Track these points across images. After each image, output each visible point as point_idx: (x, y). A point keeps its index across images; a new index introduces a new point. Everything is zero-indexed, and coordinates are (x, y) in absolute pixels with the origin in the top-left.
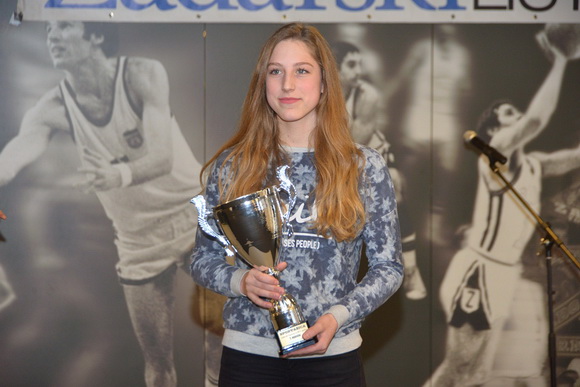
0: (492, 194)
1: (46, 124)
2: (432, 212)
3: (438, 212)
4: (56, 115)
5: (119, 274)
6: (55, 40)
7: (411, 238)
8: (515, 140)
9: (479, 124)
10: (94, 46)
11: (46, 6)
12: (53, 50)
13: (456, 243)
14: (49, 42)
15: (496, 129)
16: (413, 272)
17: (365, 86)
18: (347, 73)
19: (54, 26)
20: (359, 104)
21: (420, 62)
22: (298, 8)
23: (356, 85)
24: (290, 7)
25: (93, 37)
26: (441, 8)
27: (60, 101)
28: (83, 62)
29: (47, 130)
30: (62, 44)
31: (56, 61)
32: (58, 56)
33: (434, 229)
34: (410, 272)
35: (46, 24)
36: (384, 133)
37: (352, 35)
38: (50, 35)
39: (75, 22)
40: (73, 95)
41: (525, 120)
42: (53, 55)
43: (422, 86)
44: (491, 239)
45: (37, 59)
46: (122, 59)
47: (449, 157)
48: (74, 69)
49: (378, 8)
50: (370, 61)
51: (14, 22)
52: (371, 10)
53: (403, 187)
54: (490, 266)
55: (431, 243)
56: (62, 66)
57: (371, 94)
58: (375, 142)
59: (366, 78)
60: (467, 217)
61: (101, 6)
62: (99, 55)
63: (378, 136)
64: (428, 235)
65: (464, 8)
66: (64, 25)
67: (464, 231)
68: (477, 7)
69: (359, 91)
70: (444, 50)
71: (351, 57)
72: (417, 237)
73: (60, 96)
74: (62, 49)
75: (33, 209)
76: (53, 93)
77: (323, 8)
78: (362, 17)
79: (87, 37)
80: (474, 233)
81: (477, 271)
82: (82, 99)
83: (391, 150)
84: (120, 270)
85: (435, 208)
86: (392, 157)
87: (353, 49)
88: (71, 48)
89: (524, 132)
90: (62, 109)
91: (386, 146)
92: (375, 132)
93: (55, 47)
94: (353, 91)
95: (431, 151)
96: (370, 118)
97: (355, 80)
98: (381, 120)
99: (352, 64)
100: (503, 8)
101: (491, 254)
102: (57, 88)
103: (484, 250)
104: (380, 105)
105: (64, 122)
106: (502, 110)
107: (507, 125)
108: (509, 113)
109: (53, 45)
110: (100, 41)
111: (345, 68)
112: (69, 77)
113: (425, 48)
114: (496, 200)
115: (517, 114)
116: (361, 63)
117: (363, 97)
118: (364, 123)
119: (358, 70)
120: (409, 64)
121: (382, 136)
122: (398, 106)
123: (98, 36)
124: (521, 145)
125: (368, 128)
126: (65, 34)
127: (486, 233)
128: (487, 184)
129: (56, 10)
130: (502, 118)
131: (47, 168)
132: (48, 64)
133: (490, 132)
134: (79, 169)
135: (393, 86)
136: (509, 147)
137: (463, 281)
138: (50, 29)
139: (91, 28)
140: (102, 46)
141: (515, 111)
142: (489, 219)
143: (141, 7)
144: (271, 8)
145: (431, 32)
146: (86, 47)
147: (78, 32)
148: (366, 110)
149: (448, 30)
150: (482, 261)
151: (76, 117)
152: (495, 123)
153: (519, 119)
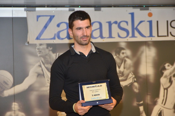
0: (165, 89)
1: (36, 73)
2: (147, 94)
3: (149, 95)
4: (39, 70)
5: (58, 115)
6: (38, 49)
7: (142, 102)
8: (171, 73)
9: (160, 69)
10: (50, 50)
11: (36, 39)
12: (38, 52)
13: (155, 103)
14: (37, 50)
15: (165, 70)
16: (143, 112)
17: (127, 59)
18: (122, 56)
19: (38, 45)
20: (125, 64)
21: (142, 52)
22: (107, 38)
23: (124, 59)
24: (105, 38)
25: (49, 48)
26: (148, 37)
27: (40, 66)
28: (46, 55)
29: (36, 74)
30: (40, 50)
31: (39, 55)
32: (39, 53)
33: (148, 99)
34: (142, 112)
35: (36, 44)
36: (133, 72)
37: (123, 45)
38: (37, 48)
39: (44, 44)
40: (44, 64)
41: (173, 68)
42: (38, 53)
43: (143, 59)
44: (165, 102)
45: (33, 54)
46: (58, 54)
47: (152, 79)
48: (44, 57)
49: (130, 37)
50: (128, 52)
51: (26, 44)
52: (128, 38)
53: (139, 88)
54: (165, 110)
55: (148, 104)
56: (41, 56)
57: (129, 62)
58: (130, 75)
59: (127, 57)
60: (158, 96)
61: (51, 39)
62: (51, 53)
63: (131, 73)
64: (146, 101)
65: (154, 37)
66: (41, 45)
67: (157, 100)
68: (158, 36)
69: (125, 61)
70: (149, 48)
71: (123, 51)
72: (143, 102)
73: (40, 64)
74: (40, 51)
75: (33, 97)
76: (38, 64)
77: (114, 38)
78: (126, 40)
79: (47, 48)
80: (160, 100)
81: (161, 111)
82: (46, 66)
83: (135, 77)
84: (58, 114)
85: (149, 93)
86: (135, 79)
87: (123, 49)
88: (43, 51)
89: (173, 71)
90: (41, 68)
91: (134, 76)
92: (130, 72)
93: (38, 51)
94: (124, 61)
95: (147, 77)
96: (129, 68)
97: (124, 58)
98: (132, 69)
99: (123, 53)
100: (166, 36)
101: (165, 106)
102: (39, 63)
103: (163, 105)
104: (132, 65)
105: (41, 72)
106: (166, 65)
107: (168, 69)
108: (169, 66)
109: (38, 50)
110: (51, 49)
111: (121, 54)
112: (43, 59)
113: (144, 48)
114: (166, 91)
115: (171, 66)
116: (126, 53)
117: (127, 62)
118: (127, 70)
119: (125, 55)
120: (139, 53)
121: (132, 73)
122: (137, 65)
123: (51, 48)
124: (172, 75)
125: (128, 71)
126: (41, 47)
127: (163, 100)
128: (163, 86)
129: (38, 41)
130: (167, 67)
131: (37, 85)
132: (36, 56)
133: (163, 71)
134: (46, 85)
135: (135, 59)
136: (169, 75)
137: (157, 114)
138: (37, 46)
139: (49, 45)
140: (52, 50)
141: (170, 65)
142: (164, 96)
143: (63, 39)
144: (100, 38)
145: (145, 43)
146: (47, 51)
147: (45, 46)
148: (127, 66)
149: (150, 43)
150: (162, 108)
151: (45, 70)
152: (164, 69)
153: (171, 67)
